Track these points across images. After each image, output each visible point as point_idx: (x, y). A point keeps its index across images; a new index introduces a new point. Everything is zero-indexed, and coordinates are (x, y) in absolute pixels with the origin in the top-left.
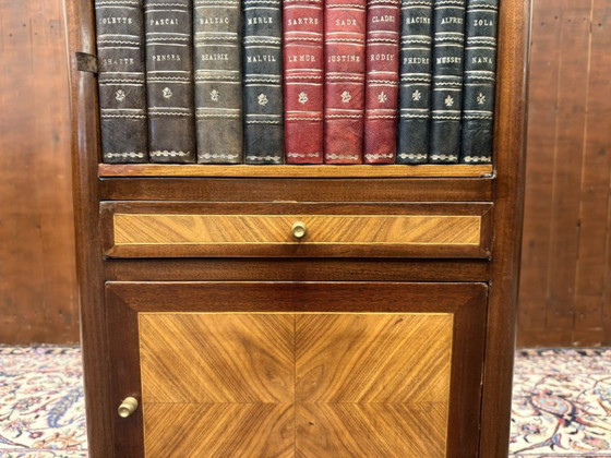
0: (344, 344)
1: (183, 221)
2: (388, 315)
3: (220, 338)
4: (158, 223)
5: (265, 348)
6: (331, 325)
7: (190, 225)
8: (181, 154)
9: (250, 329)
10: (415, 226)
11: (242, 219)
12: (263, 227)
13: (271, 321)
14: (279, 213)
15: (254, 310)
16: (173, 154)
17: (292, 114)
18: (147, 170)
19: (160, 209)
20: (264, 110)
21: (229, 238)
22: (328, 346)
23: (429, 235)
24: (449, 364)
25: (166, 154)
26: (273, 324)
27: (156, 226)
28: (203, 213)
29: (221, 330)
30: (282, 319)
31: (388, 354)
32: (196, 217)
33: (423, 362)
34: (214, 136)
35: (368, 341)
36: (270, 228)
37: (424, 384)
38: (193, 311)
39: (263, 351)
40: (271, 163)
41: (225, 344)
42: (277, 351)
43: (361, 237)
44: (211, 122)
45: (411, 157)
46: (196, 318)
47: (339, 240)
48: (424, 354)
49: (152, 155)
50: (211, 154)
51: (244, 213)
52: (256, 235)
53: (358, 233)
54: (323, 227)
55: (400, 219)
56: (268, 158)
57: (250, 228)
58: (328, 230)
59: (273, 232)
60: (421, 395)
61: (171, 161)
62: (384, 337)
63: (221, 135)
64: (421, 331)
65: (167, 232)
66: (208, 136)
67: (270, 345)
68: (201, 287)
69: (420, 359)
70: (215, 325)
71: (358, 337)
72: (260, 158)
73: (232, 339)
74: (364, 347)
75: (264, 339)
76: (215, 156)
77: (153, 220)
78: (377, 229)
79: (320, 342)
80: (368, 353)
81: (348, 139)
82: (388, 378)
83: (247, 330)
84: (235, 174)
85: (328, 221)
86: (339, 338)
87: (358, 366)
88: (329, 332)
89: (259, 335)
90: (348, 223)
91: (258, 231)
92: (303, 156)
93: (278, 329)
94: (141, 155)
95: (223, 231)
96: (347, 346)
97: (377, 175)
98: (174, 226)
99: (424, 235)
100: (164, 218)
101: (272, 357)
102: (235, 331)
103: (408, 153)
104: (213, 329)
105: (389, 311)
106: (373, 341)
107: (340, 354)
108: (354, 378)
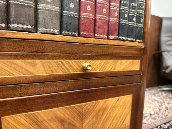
0: (101, 113)
1: (30, 63)
2: (115, 98)
3: (49, 122)
4: (15, 64)
5: (70, 122)
6: (96, 106)
7: (34, 65)
8: (30, 27)
9: (64, 115)
10: (123, 64)
11: (61, 62)
12: (70, 66)
13: (73, 109)
14: (77, 59)
15: (66, 105)
16: (25, 26)
17: (83, 14)
18: (8, 34)
19: (16, 57)
20: (72, 10)
21: (54, 71)
22: (95, 115)
23: (127, 67)
24: (130, 112)
25: (20, 26)
26: (74, 110)
27: (13, 66)
28: (41, 59)
29: (50, 118)
30: (78, 108)
31: (114, 113)
32: (37, 61)
33: (124, 113)
34: (48, 19)
35: (109, 110)
36: (73, 66)
37: (124, 121)
38: (35, 111)
39: (69, 124)
40: (74, 36)
41: (52, 124)
42: (75, 122)
43: (107, 69)
44: (47, 12)
45: (124, 38)
46: (37, 114)
47: (100, 70)
48: (124, 110)
49: (11, 26)
50: (46, 28)
51: (62, 59)
52: (67, 69)
53: (106, 67)
54: (94, 65)
55: (119, 61)
56: (73, 33)
57: (65, 66)
58: (96, 66)
59: (75, 67)
60: (123, 125)
61: (24, 30)
62: (114, 107)
63: (52, 19)
64: (124, 102)
65: (21, 69)
66: (45, 19)
67: (72, 120)
68: (40, 98)
69: (123, 112)
70: (47, 116)
71: (105, 109)
72: (70, 33)
73: (55, 121)
74: (107, 112)
75: (70, 118)
76: (48, 30)
77: (12, 63)
78: (112, 65)
79: (92, 114)
80: (108, 114)
81: (105, 28)
82: (114, 122)
83: (62, 116)
84: (58, 39)
85: (96, 62)
86: (99, 111)
87: (105, 121)
88: (95, 110)
89: (68, 116)
90: (103, 63)
91: (68, 67)
92: (88, 34)
93: (76, 112)
94: (4, 25)
95: (52, 68)
96: (101, 114)
97: (113, 44)
98: (25, 66)
99: (126, 67)
100: (19, 62)
101: (73, 125)
102: (57, 117)
103: (123, 37)
104: (45, 118)
105: (115, 97)
106: (110, 110)
107: (99, 117)
108: (103, 125)
